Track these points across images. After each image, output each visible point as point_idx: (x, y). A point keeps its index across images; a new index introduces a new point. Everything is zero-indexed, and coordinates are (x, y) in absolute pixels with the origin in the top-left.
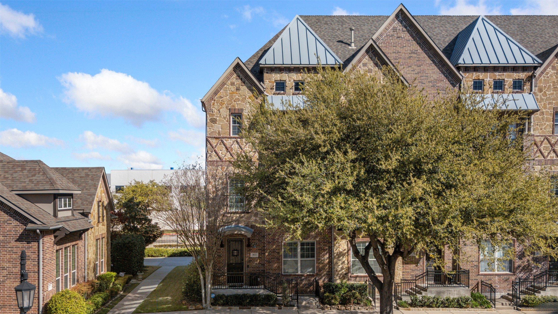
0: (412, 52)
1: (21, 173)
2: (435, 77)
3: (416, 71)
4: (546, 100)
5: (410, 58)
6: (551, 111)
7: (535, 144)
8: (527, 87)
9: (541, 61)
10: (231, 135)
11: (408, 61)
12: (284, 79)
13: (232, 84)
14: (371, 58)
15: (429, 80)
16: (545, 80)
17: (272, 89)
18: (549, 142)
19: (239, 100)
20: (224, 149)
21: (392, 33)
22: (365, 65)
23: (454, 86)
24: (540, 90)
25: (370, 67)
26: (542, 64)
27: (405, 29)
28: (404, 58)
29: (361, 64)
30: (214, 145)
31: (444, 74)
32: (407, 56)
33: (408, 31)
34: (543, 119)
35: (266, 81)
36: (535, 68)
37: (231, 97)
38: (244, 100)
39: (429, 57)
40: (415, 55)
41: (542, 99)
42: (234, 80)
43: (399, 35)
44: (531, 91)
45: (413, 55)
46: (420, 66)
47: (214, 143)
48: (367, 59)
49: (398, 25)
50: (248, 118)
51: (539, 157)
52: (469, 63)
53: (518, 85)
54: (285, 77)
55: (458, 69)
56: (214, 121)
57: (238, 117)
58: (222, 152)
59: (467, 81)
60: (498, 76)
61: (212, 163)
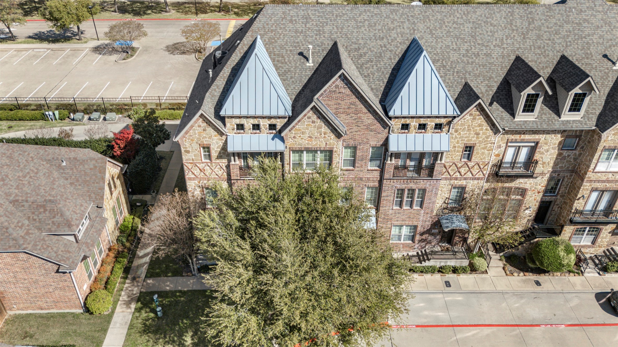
0: (351, 104)
1: (44, 215)
2: (369, 122)
3: (354, 118)
4: (460, 138)
5: (349, 108)
6: (463, 146)
7: (445, 167)
8: (445, 129)
9: (459, 113)
10: (203, 160)
11: (347, 110)
12: (242, 123)
13: (199, 126)
14: (315, 113)
15: (364, 124)
16: (461, 124)
17: (233, 129)
18: (456, 166)
19: (206, 138)
20: (198, 170)
21: (334, 89)
22: (309, 118)
23: (385, 128)
24: (456, 131)
25: (313, 120)
26: (459, 115)
27: (346, 86)
28: (344, 109)
29: (306, 117)
30: (190, 168)
31: (377, 120)
32: (346, 107)
33: (349, 88)
34: (454, 151)
35: (228, 125)
36: (455, 117)
37: (199, 135)
38: (210, 137)
39: (365, 107)
40: (354, 106)
41: (456, 137)
42: (201, 124)
43: (340, 91)
44: (448, 132)
45: (351, 106)
46: (357, 114)
47: (190, 166)
48: (311, 114)
49: (340, 83)
50: (215, 150)
51: (446, 175)
52: (398, 113)
53: (439, 127)
54: (243, 121)
55: (390, 118)
56: (188, 152)
57: (207, 149)
58: (197, 172)
59: (396, 124)
60: (422, 121)
61: (190, 179)
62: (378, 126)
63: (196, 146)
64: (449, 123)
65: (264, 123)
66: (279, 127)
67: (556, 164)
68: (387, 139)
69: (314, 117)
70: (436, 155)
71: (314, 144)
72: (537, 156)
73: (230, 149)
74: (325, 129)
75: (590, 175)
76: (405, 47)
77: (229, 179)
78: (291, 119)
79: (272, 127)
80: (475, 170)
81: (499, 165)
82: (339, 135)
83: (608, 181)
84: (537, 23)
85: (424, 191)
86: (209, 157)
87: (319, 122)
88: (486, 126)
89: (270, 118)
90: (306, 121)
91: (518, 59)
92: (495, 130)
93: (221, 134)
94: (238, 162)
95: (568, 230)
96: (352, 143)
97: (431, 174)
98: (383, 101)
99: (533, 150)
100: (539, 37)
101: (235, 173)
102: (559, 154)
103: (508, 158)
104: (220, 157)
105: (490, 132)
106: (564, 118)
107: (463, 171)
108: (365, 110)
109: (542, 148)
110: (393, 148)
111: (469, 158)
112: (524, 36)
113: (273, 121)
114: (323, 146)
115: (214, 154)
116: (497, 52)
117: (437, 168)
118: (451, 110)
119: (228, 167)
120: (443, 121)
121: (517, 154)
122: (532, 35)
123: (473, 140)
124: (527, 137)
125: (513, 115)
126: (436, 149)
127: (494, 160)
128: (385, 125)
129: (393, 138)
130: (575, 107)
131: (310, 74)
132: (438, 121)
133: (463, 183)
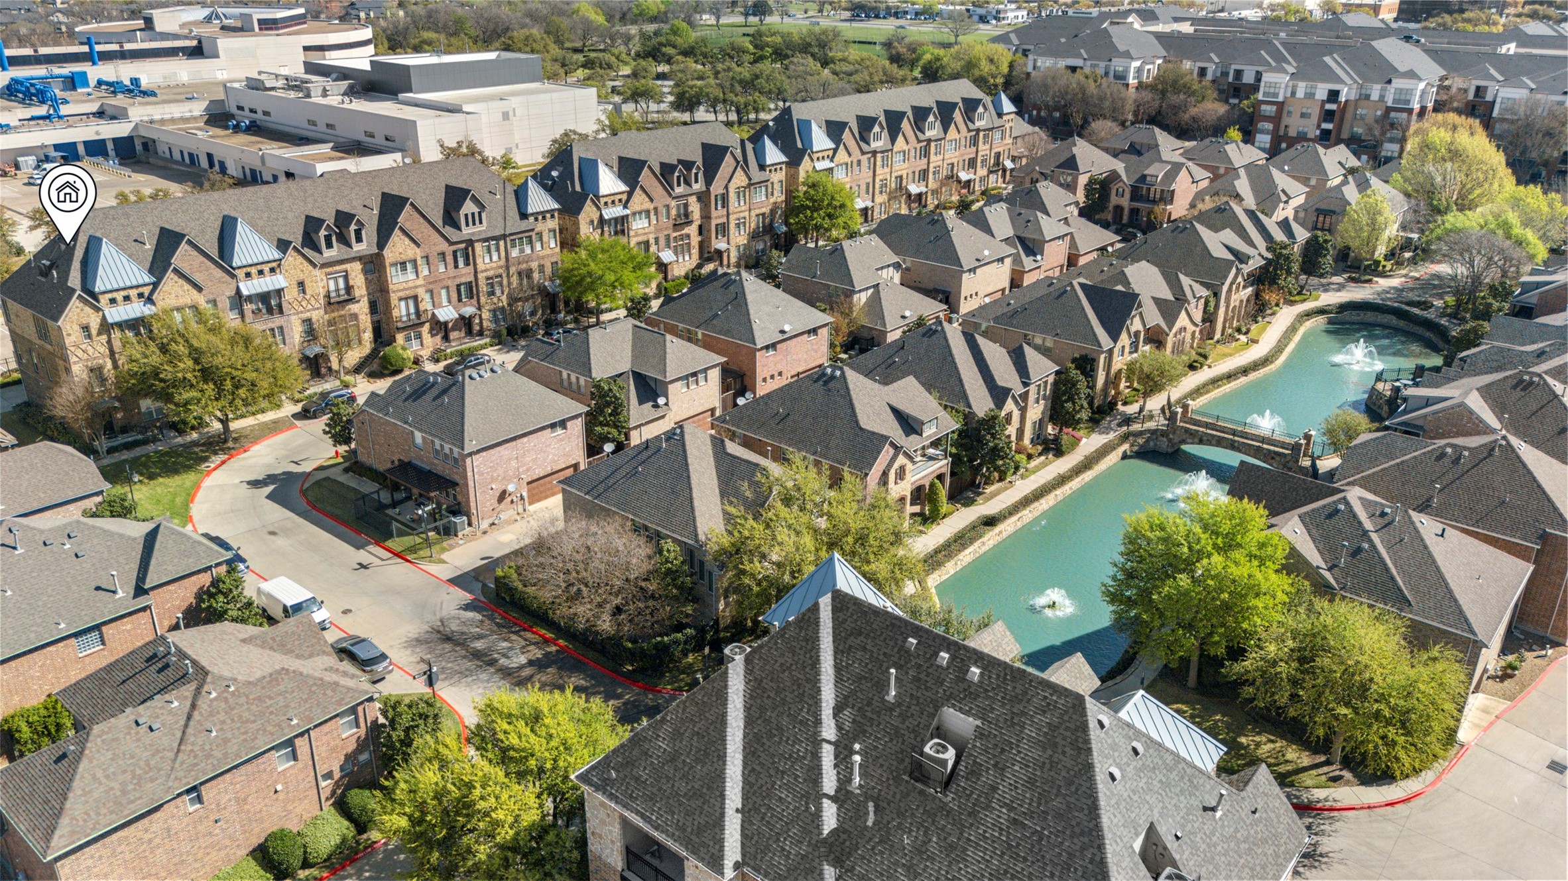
0: (202, 262)
2: (219, 274)
3: (206, 275)
4: (291, 276)
6: (296, 283)
7: (289, 303)
8: (278, 270)
9: (283, 256)
10: (85, 341)
11: (199, 269)
12: (114, 297)
13: (77, 307)
14: (176, 274)
15: (216, 278)
16: (288, 264)
17: (108, 304)
18: (297, 300)
19: (84, 318)
20: (82, 352)
21: (185, 252)
22: (172, 280)
23: (234, 279)
24: (286, 271)
25: (176, 280)
26: (284, 258)
27: (193, 248)
29: (169, 280)
30: (73, 351)
31: (224, 273)
32: (198, 266)
33: (195, 249)
34: (291, 287)
35: (102, 300)
36: (281, 260)
37: (78, 317)
38: (88, 316)
39: (210, 262)
41: (288, 276)
42: (78, 305)
43: (190, 253)
44: (281, 273)
45: (202, 265)
46: (208, 271)
47: (72, 349)
48: (172, 275)
49: (187, 247)
50: (94, 327)
51: (293, 311)
52: (239, 264)
53: (272, 270)
54: (115, 295)
55: (234, 269)
56: (69, 335)
57: (86, 328)
58: (80, 353)
59: (240, 274)
60: (259, 267)
61: (75, 363)
62: (227, 278)
63: (76, 327)
64: (279, 266)
65: (133, 293)
66: (146, 295)
67: (367, 288)
68: (238, 288)
69: (176, 278)
70: (279, 292)
71: (181, 302)
72: (351, 283)
73: (110, 320)
74: (187, 286)
75: (391, 287)
76: (220, 223)
77: (112, 353)
78: (155, 285)
79: (141, 295)
80: (313, 301)
81: (328, 296)
82: (199, 289)
83: (405, 289)
84: (310, 192)
85: (281, 328)
86: (89, 336)
87: (181, 282)
88: (306, 264)
89: (137, 287)
90: (170, 283)
91: (307, 217)
92: (314, 266)
93: (97, 309)
94: (116, 335)
95: (400, 338)
96: (211, 297)
97: (281, 311)
98: (221, 257)
99: (346, 278)
100: (315, 201)
101: (117, 345)
102: (366, 279)
103: (332, 287)
104: (99, 334)
105: (310, 268)
106: (355, 249)
107: (304, 303)
108: (213, 266)
109: (352, 276)
110: (245, 292)
111: (304, 292)
112: (305, 201)
113: (141, 290)
114: (189, 302)
115: (94, 332)
116: (290, 215)
117: (284, 305)
118: (276, 255)
119: (109, 342)
120: (274, 265)
121: (337, 284)
122: (310, 200)
123: (301, 277)
124: (338, 268)
125: (321, 253)
126: (278, 287)
127: (322, 292)
128: (233, 276)
129: (242, 286)
130: (359, 239)
131: (152, 253)
132: (271, 265)
133: (307, 315)
